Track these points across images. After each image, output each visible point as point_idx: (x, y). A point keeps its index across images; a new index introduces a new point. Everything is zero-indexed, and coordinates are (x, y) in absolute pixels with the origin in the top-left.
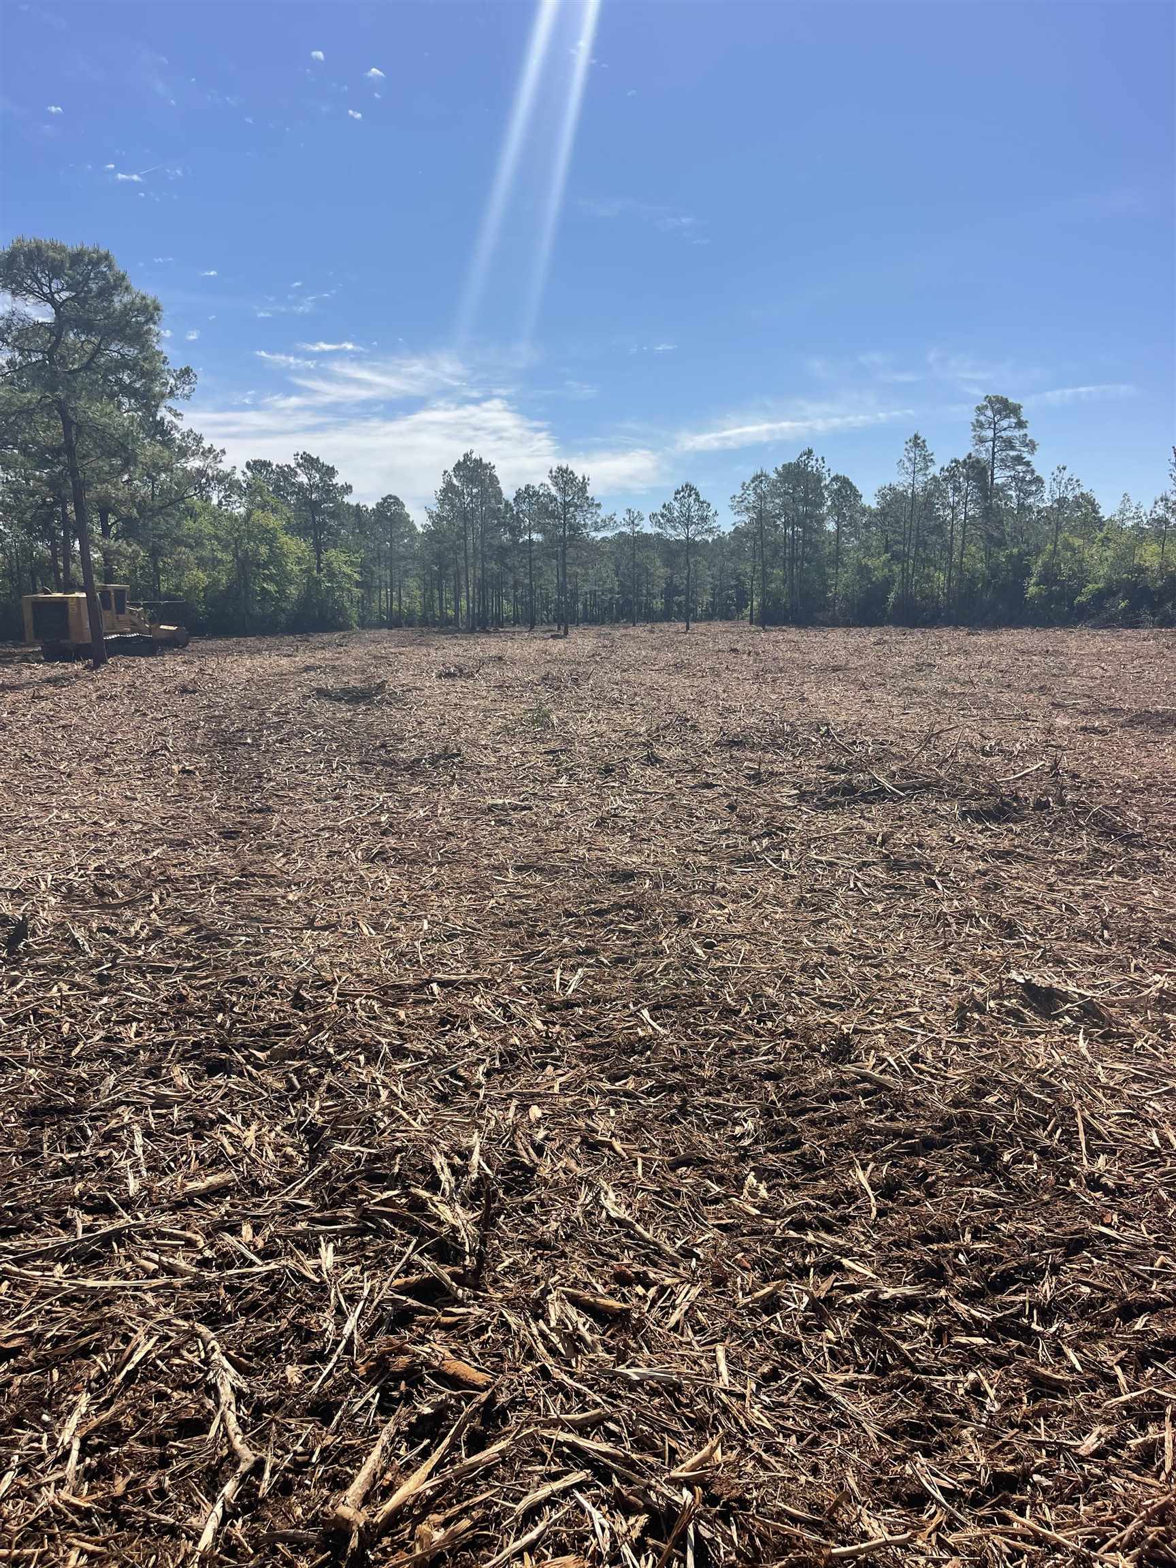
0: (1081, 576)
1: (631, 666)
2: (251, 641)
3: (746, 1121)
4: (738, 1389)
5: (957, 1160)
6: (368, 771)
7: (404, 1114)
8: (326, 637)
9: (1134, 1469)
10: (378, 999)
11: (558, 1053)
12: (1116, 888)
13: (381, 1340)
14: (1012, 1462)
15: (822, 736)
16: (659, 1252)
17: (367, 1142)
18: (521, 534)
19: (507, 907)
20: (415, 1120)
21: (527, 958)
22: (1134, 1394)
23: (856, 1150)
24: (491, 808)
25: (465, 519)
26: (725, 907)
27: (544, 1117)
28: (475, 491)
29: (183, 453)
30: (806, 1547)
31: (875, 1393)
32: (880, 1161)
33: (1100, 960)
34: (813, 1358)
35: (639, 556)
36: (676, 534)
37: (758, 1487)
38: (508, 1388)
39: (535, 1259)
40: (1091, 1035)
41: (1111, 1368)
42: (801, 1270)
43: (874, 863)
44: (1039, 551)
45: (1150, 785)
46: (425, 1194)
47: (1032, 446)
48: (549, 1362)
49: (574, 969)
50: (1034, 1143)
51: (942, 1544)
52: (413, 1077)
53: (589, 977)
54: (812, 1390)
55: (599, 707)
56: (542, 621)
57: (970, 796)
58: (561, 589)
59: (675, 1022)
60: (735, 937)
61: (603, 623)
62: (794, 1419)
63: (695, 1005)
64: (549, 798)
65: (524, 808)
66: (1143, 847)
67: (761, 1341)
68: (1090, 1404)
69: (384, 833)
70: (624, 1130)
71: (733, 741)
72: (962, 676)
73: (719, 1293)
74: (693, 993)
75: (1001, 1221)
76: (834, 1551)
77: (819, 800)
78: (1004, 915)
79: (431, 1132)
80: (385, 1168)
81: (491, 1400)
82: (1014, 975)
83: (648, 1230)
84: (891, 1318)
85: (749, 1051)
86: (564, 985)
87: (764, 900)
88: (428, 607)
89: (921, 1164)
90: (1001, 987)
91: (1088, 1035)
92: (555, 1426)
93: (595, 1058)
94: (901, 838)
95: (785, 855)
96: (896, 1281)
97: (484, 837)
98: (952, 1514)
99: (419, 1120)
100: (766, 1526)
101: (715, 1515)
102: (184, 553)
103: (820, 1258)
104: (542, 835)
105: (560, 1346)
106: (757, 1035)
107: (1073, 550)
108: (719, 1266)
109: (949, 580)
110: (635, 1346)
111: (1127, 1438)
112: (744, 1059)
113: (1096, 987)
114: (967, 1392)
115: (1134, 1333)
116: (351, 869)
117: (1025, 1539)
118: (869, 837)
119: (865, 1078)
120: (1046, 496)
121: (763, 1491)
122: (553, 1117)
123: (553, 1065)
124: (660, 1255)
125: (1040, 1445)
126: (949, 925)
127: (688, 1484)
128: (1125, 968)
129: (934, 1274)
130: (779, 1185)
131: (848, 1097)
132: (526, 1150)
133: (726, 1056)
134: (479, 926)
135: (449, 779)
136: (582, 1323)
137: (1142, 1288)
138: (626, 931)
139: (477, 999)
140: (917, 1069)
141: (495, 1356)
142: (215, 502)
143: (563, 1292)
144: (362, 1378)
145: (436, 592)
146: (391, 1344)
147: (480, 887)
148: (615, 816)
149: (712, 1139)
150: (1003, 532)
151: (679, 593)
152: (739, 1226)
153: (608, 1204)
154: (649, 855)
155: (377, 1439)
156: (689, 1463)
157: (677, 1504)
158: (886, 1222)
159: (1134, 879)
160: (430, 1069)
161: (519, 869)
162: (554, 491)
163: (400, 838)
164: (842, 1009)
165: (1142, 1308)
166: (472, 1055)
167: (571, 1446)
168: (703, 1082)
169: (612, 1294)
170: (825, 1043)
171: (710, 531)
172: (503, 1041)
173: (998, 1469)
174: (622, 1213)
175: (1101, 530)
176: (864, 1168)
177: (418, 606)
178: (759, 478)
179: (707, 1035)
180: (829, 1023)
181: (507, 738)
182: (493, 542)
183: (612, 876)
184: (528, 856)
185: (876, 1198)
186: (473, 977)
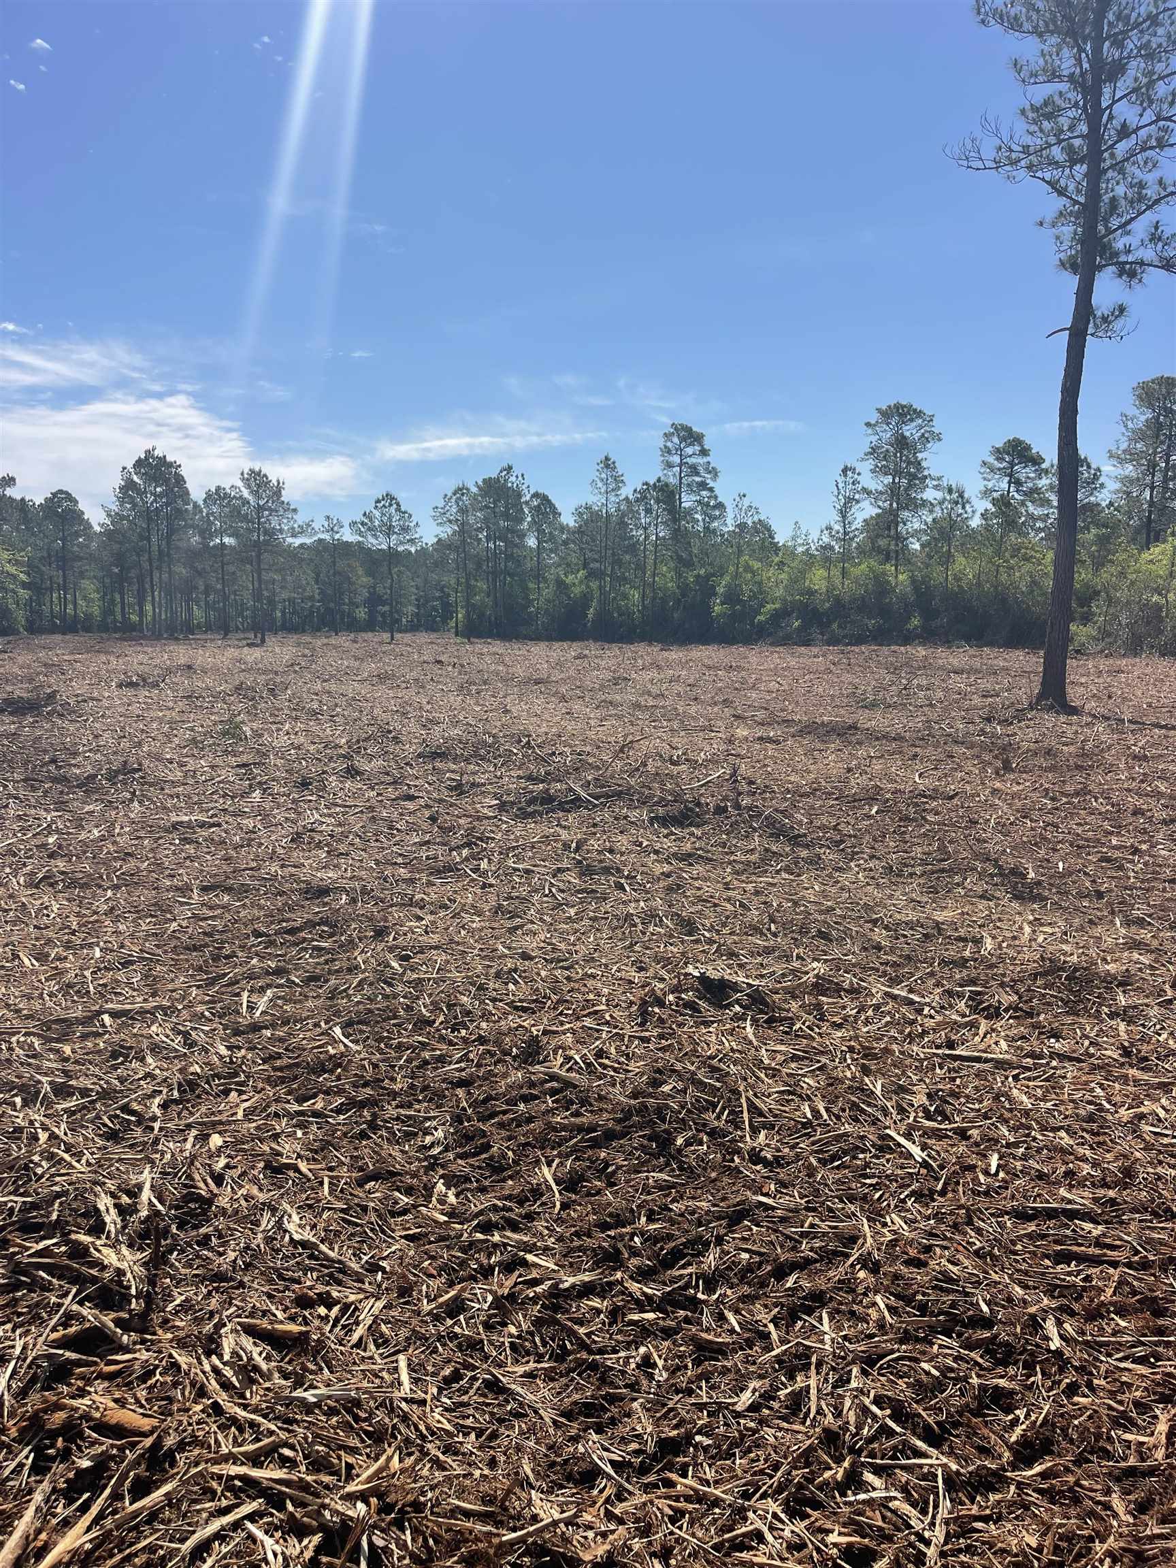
0: (760, 596)
1: (332, 676)
3: (436, 1129)
4: (420, 1395)
5: (636, 1149)
6: (34, 789)
7: (66, 1157)
9: (784, 1419)
10: (39, 1035)
11: (242, 1077)
12: (783, 885)
13: (34, 1400)
14: (676, 1427)
15: (523, 747)
16: (344, 1270)
17: (22, 1190)
18: (211, 537)
19: (190, 930)
20: (78, 1161)
21: (212, 982)
22: (784, 1348)
23: (542, 1148)
24: (175, 826)
25: (149, 520)
26: (423, 919)
27: (226, 1145)
28: (158, 489)
30: (477, 1540)
31: (553, 1380)
32: (564, 1156)
33: (768, 951)
34: (494, 1354)
35: (341, 564)
36: (378, 543)
37: (432, 1488)
38: (176, 1430)
39: (210, 1293)
40: (757, 1020)
41: (765, 1326)
42: (486, 1270)
43: (568, 869)
44: (722, 572)
45: (816, 790)
46: (85, 1239)
47: (714, 473)
48: (222, 1398)
49: (262, 990)
50: (705, 1125)
51: (610, 1516)
52: (78, 1116)
53: (279, 998)
54: (494, 1386)
55: (297, 718)
56: (237, 629)
57: (657, 804)
58: (257, 596)
59: (368, 1038)
60: (431, 948)
61: (304, 631)
62: (474, 1417)
63: (389, 1018)
64: (242, 814)
65: (213, 825)
66: (807, 846)
67: (444, 1345)
68: (748, 1362)
69: (52, 856)
70: (311, 1150)
71: (435, 753)
72: (655, 690)
73: (405, 1303)
74: (387, 1007)
75: (673, 1201)
76: (504, 1539)
77: (519, 809)
78: (684, 914)
79: (96, 1172)
80: (42, 1216)
81: (158, 1444)
82: (690, 969)
83: (332, 1249)
84: (571, 1306)
85: (442, 1060)
86: (251, 1008)
87: (462, 910)
88: (107, 612)
89: (603, 1155)
90: (679, 981)
91: (755, 1021)
92: (226, 1461)
93: (282, 1080)
94: (594, 844)
95: (484, 865)
96: (575, 1269)
97: (167, 856)
98: (621, 1486)
99: (83, 1161)
100: (439, 1525)
101: (390, 1524)
103: (505, 1257)
104: (232, 853)
105: (234, 1379)
106: (451, 1043)
107: (753, 572)
108: (404, 1276)
109: (643, 596)
110: (314, 1368)
111: (779, 1389)
112: (437, 1068)
113: (762, 976)
114: (638, 1366)
115: (786, 1290)
116: (11, 896)
117: (688, 1499)
118: (564, 845)
119: (553, 1077)
120: (730, 521)
121: (437, 1491)
122: (235, 1143)
123: (237, 1090)
124: (345, 1273)
125: (701, 1407)
126: (635, 925)
127: (363, 1497)
128: (788, 958)
129: (610, 1259)
130: (468, 1190)
131: (536, 1097)
132: (205, 1181)
133: (418, 1067)
134: (159, 951)
135: (128, 796)
136: (256, 1352)
137: (794, 1249)
138: (319, 949)
139: (154, 1028)
140: (601, 1065)
141: (163, 1399)
143: (239, 1323)
144: (14, 1440)
145: (117, 597)
146: (45, 1401)
147: (161, 910)
148: (312, 830)
149: (402, 1151)
150: (690, 554)
151: (384, 603)
152: (426, 1235)
153: (291, 1227)
154: (346, 870)
155: (29, 1501)
156: (365, 1476)
157: (351, 1519)
158: (569, 1215)
159: (799, 875)
160: (98, 1106)
161: (205, 889)
162: (246, 493)
163: (70, 860)
164: (534, 1013)
165: (794, 1266)
166: (147, 1087)
167: (244, 1478)
168: (394, 1094)
169: (292, 1319)
170: (516, 1046)
171: (412, 541)
172: (181, 1071)
173: (663, 1436)
174: (307, 1235)
175: (777, 555)
176: (549, 1165)
177: (96, 610)
178: (461, 491)
179: (400, 1047)
180: (521, 1026)
181: (195, 752)
182: (180, 544)
183: (306, 893)
184: (215, 875)
185: (560, 1192)
186: (148, 1006)
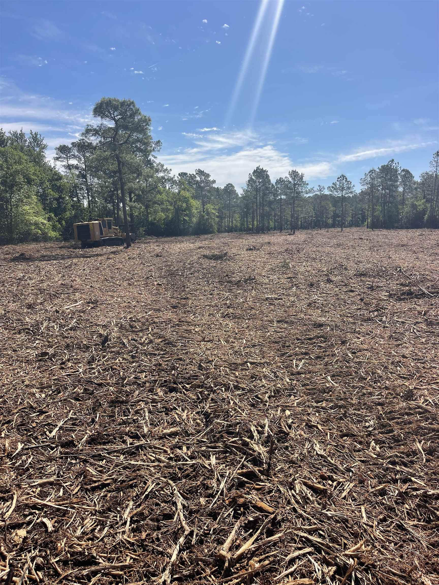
1: (320, 245)
2: (179, 238)
3: (370, 421)
4: (371, 524)
6: (222, 285)
7: (239, 410)
8: (206, 236)
10: (228, 368)
11: (295, 391)
13: (234, 492)
15: (398, 272)
16: (337, 468)
17: (226, 420)
18: (277, 196)
19: (274, 336)
20: (243, 412)
21: (283, 355)
23: (416, 435)
24: (267, 299)
25: (257, 191)
26: (360, 338)
27: (291, 415)
28: (260, 180)
29: (157, 171)
31: (425, 530)
32: (427, 440)
34: (400, 514)
35: (323, 203)
36: (338, 194)
37: (380, 561)
38: (281, 514)
39: (289, 467)
42: (395, 480)
43: (421, 322)
46: (248, 440)
48: (296, 506)
49: (300, 360)
52: (242, 397)
53: (306, 363)
54: (400, 527)
55: (307, 261)
56: (285, 229)
58: (292, 216)
59: (341, 382)
60: (364, 350)
61: (308, 229)
62: (393, 537)
63: (349, 375)
64: (289, 295)
65: (280, 299)
67: (379, 506)
69: (228, 307)
70: (322, 421)
71: (361, 274)
73: (361, 486)
74: (348, 371)
77: (397, 297)
79: (250, 417)
80: (233, 429)
81: (275, 518)
83: (332, 460)
84: (432, 502)
85: (371, 394)
86: (297, 366)
87: (376, 336)
88: (242, 224)
92: (299, 530)
93: (310, 394)
94: (432, 313)
95: (384, 319)
96: (434, 487)
97: (265, 309)
99: (245, 413)
100: (384, 576)
101: (363, 570)
102: (157, 207)
103: (402, 477)
104: (287, 309)
105: (300, 500)
106: (374, 388)
108: (361, 476)
110: (329, 503)
112: (369, 397)
116: (217, 320)
118: (419, 312)
119: (419, 407)
121: (381, 563)
122: (294, 415)
123: (294, 395)
124: (337, 470)
127: (352, 557)
130: (385, 447)
131: (412, 414)
132: (285, 427)
133: (361, 396)
134: (264, 343)
135: (251, 288)
136: (309, 493)
138: (321, 347)
139: (264, 369)
141: (275, 502)
142: (167, 188)
143: (301, 480)
144: (227, 505)
145: (245, 219)
146: (237, 494)
147: (263, 327)
148: (315, 302)
149: (356, 427)
151: (339, 217)
152: (368, 461)
153: (316, 449)
154: (329, 318)
155: (233, 527)
156: (352, 549)
157: (348, 564)
158: (429, 464)
160: (248, 394)
161: (278, 322)
162: (290, 179)
163: (234, 309)
164: (409, 380)
166: (263, 390)
167: (306, 538)
168: (353, 405)
169: (319, 483)
170: (402, 392)
171: (351, 192)
172: (274, 385)
174: (322, 452)
176: (420, 442)
177: (239, 225)
178: (372, 171)
179: (353, 387)
180: (404, 385)
181: (272, 273)
182: (267, 199)
183: (314, 325)
184: (282, 317)
185: (425, 454)
186: (262, 361)
